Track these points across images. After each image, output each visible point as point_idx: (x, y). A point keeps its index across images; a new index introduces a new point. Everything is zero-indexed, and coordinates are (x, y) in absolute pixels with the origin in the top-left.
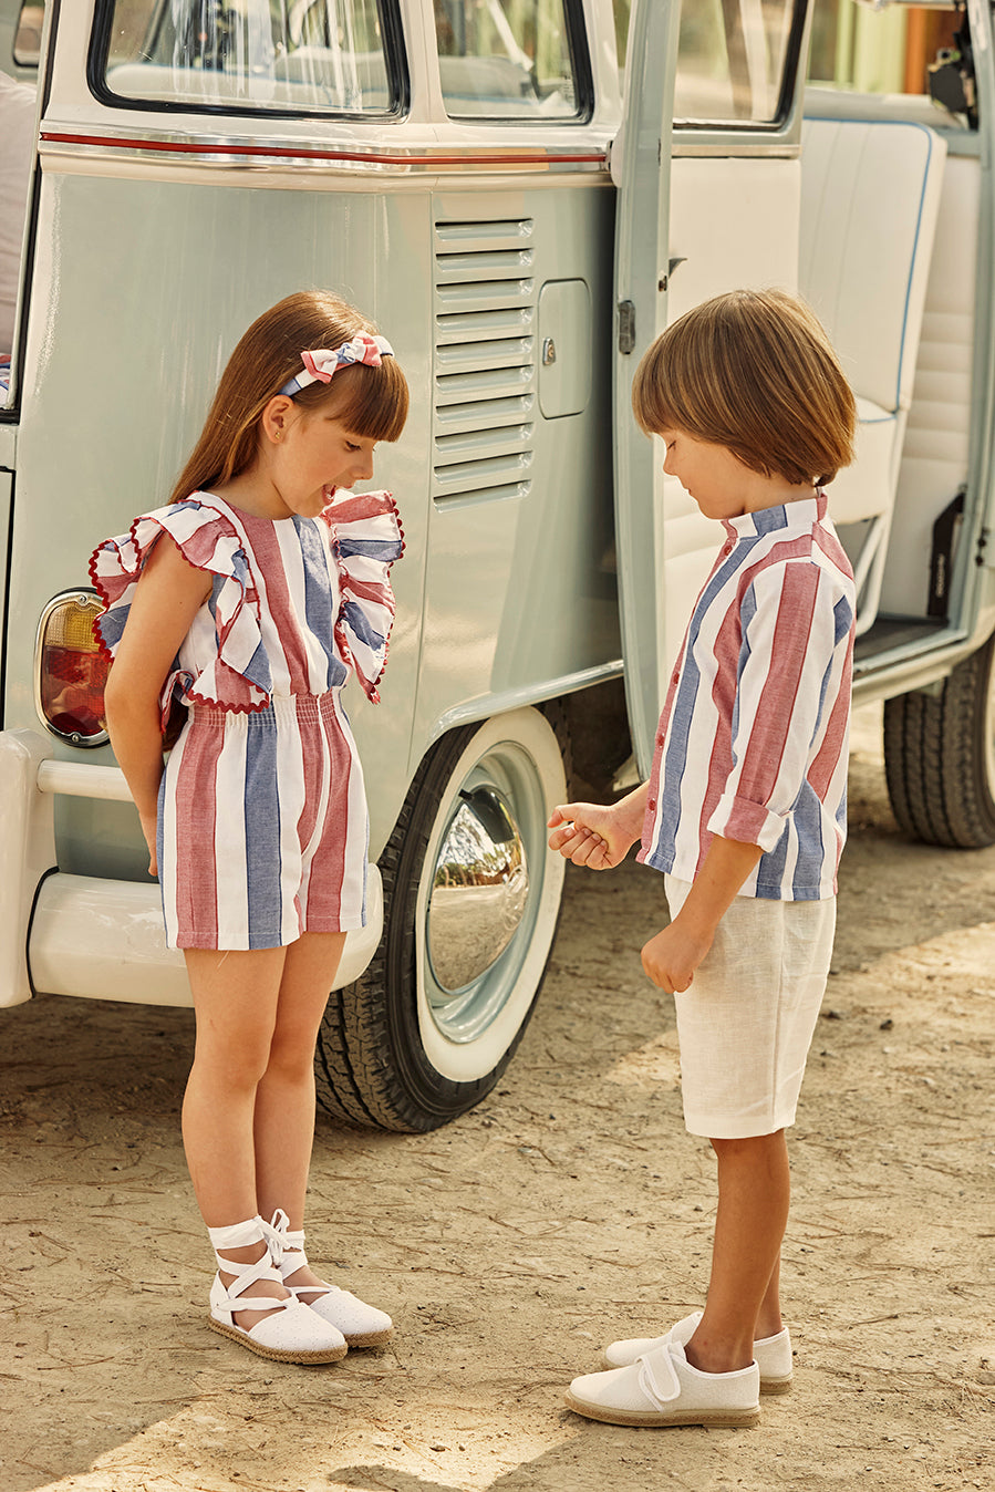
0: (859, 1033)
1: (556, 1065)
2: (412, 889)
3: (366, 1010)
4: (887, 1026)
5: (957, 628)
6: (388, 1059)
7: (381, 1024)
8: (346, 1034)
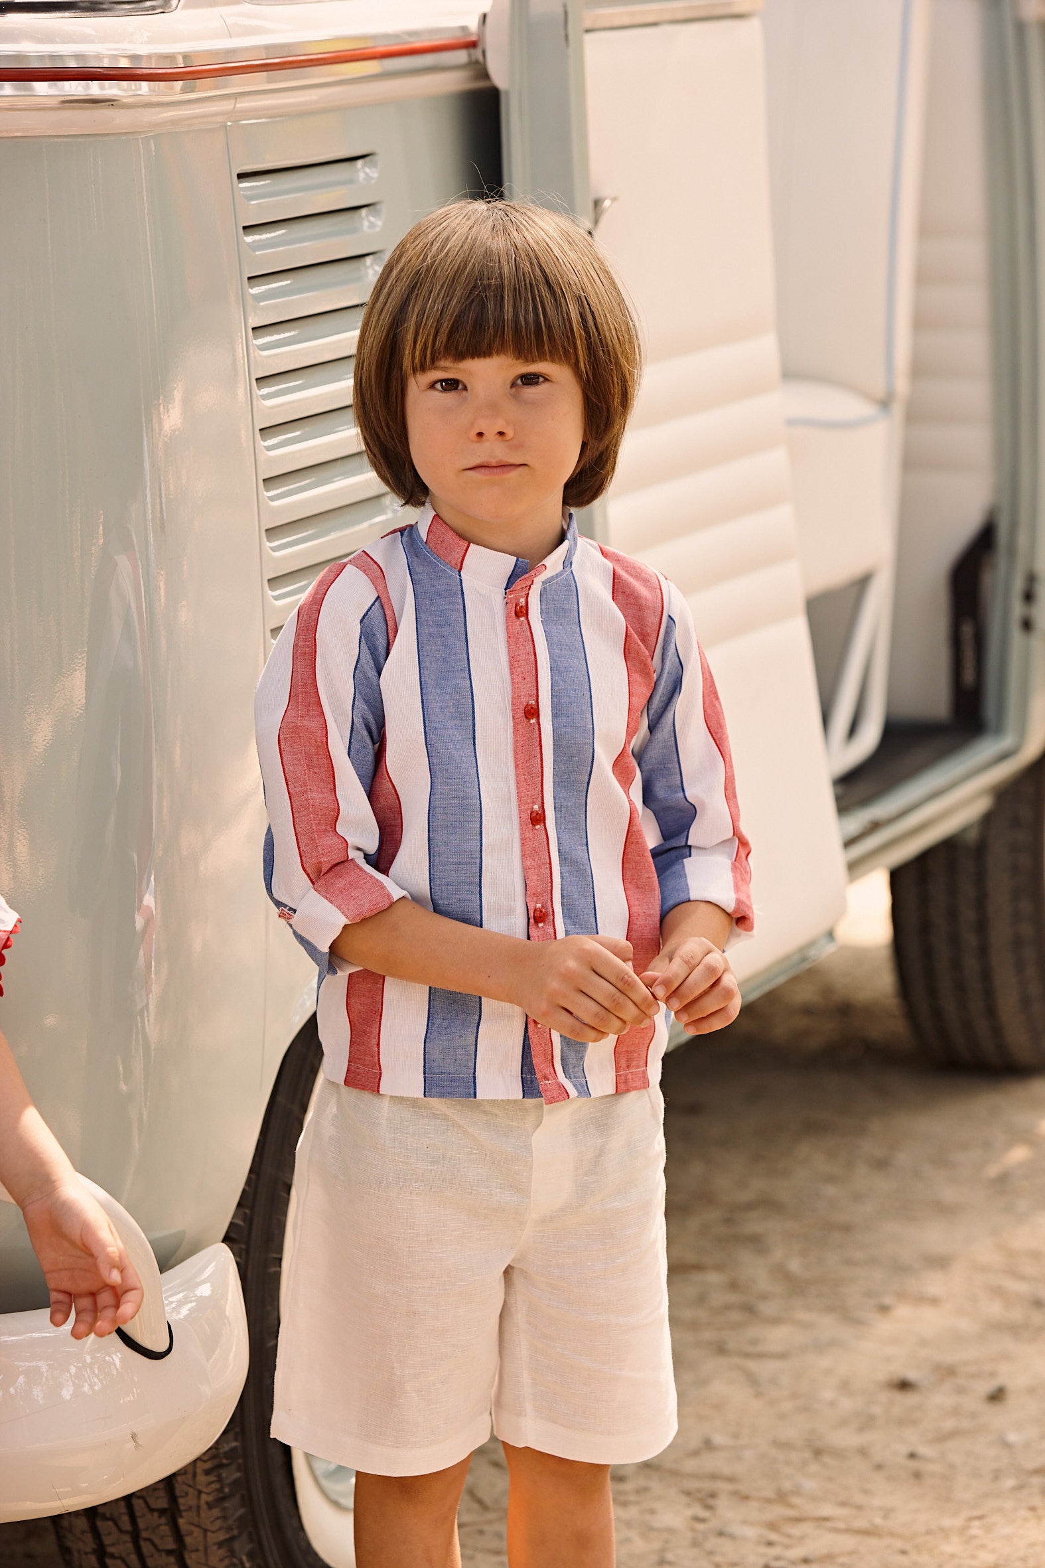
0: (956, 1411)
1: (491, 1516)
2: (273, 1270)
3: (212, 1478)
4: (997, 1396)
5: (999, 730)
6: (251, 1555)
7: (236, 1500)
8: (181, 1521)
